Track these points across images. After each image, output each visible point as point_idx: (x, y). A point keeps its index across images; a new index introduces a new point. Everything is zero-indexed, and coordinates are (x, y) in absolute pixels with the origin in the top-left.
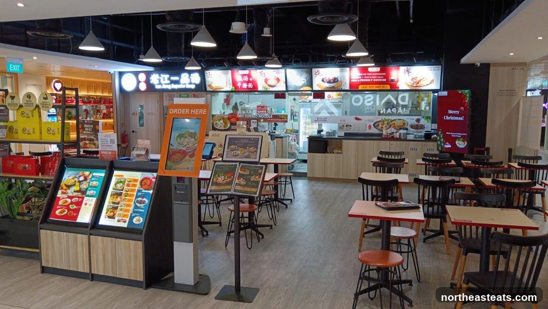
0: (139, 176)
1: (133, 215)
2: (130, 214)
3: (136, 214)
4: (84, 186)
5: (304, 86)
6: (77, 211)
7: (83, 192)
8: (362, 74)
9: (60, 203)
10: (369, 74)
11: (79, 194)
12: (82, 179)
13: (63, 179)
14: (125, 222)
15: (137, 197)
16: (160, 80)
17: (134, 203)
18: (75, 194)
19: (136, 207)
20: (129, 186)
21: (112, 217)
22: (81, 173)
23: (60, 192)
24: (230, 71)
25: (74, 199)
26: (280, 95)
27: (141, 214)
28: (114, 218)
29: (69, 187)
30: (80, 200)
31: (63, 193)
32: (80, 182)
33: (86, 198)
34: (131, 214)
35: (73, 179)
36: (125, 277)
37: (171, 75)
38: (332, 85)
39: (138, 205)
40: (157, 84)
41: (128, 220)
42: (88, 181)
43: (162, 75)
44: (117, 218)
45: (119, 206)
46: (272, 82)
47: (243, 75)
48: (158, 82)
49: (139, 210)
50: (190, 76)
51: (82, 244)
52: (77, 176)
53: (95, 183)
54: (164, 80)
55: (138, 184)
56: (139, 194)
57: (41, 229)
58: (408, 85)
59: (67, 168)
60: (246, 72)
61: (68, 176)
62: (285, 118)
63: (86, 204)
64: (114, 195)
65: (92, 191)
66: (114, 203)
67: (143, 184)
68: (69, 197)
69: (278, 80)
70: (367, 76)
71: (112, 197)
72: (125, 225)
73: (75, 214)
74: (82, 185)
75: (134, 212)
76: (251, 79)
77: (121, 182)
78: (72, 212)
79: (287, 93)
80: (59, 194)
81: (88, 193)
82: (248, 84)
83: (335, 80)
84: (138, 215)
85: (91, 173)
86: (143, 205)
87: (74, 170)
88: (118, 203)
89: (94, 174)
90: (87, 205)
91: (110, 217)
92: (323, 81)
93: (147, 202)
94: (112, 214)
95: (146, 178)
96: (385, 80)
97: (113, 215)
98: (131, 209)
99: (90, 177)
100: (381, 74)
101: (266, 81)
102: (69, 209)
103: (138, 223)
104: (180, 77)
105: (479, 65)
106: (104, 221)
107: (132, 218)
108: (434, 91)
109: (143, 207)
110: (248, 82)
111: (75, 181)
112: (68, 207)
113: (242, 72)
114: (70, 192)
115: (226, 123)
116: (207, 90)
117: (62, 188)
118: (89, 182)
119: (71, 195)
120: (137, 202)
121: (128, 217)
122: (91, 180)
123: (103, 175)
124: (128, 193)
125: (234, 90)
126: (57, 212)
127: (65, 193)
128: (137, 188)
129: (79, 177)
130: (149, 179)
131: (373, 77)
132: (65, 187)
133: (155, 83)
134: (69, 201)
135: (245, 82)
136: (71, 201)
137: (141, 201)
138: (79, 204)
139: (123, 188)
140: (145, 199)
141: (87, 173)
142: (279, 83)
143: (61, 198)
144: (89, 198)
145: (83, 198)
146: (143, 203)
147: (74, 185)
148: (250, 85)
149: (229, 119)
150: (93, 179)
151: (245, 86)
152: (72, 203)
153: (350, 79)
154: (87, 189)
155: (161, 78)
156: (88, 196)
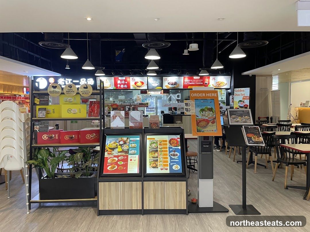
0: (167, 138)
1: (171, 164)
2: (168, 164)
4: (125, 148)
5: (158, 86)
6: (126, 165)
7: (127, 152)
8: (190, 80)
9: (109, 161)
10: (194, 80)
11: (123, 153)
12: (121, 143)
13: (106, 144)
14: (167, 169)
15: (170, 152)
16: (65, 82)
17: (169, 156)
18: (120, 154)
19: (171, 159)
20: (161, 145)
21: (156, 167)
22: (120, 139)
23: (106, 153)
24: (113, 78)
25: (120, 157)
26: (144, 92)
27: (177, 163)
28: (158, 168)
29: (113, 149)
30: (125, 157)
31: (108, 154)
32: (121, 145)
33: (129, 156)
34: (170, 164)
35: (114, 143)
37: (74, 79)
38: (174, 86)
39: (173, 157)
40: (63, 85)
41: (168, 168)
42: (128, 144)
43: (66, 79)
44: (159, 168)
45: (158, 159)
46: (139, 84)
47: (121, 80)
48: (64, 84)
49: (175, 160)
50: (87, 80)
51: (137, 189)
52: (118, 141)
53: (133, 145)
54: (68, 82)
55: (168, 143)
56: (171, 150)
57: (99, 182)
58: (214, 86)
59: (107, 136)
60: (124, 78)
61: (109, 142)
62: (147, 104)
63: (131, 160)
64: (152, 152)
65: (133, 151)
66: (154, 157)
67: (171, 143)
68: (115, 156)
69: (143, 83)
70: (193, 81)
71: (151, 154)
72: (168, 172)
73: (124, 168)
74: (123, 147)
75: (171, 162)
76: (126, 83)
77: (154, 143)
78: (122, 167)
79: (147, 90)
80: (106, 155)
81: (130, 152)
82: (124, 85)
83: (175, 83)
84: (175, 164)
85: (128, 138)
86: (177, 157)
87: (114, 137)
88: (157, 157)
89: (131, 139)
90: (133, 161)
91: (154, 167)
92: (169, 84)
93: (179, 154)
94: (154, 165)
95: (172, 139)
96: (202, 83)
97: (156, 166)
98: (169, 160)
99: (128, 141)
100: (200, 80)
101: (136, 83)
102: (118, 165)
103: (177, 169)
104: (80, 81)
105: (251, 76)
106: (150, 170)
107: (171, 167)
108: (227, 89)
109: (177, 158)
110: (124, 84)
111: (117, 145)
112: (116, 163)
113: (120, 78)
114: (115, 153)
115: (110, 109)
116: (97, 89)
117: (107, 151)
118: (129, 145)
119: (117, 155)
120: (171, 155)
121: (168, 166)
122: (130, 143)
123: (139, 139)
124: (162, 149)
125: (115, 89)
126: (108, 168)
127: (111, 154)
128: (168, 146)
129: (119, 142)
130: (175, 139)
131: (196, 82)
132: (109, 150)
133: (61, 84)
134: (117, 159)
135: (122, 84)
136: (118, 159)
137: (174, 154)
138: (126, 160)
139: (157, 147)
140: (176, 153)
141: (125, 139)
142: (143, 85)
143: (108, 158)
144: (132, 156)
145: (127, 156)
146: (176, 156)
147: (117, 148)
148: (126, 86)
149: (112, 106)
150: (131, 142)
151: (122, 86)
152: (119, 160)
153: (184, 83)
154: (128, 150)
155: (66, 81)
156: (131, 154)
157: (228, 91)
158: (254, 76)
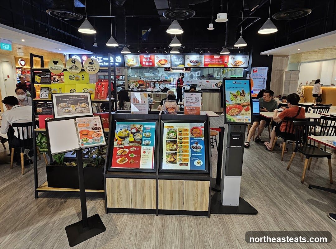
0: (188, 126)
1: (193, 159)
2: (189, 158)
3: (196, 158)
4: (138, 137)
5: (180, 64)
6: (138, 158)
7: (140, 142)
8: (210, 59)
9: (119, 152)
10: (214, 59)
11: (135, 144)
12: (134, 131)
13: (116, 132)
14: (187, 165)
15: (191, 144)
17: (190, 148)
18: (131, 144)
19: (192, 152)
20: (181, 135)
21: (174, 162)
22: (132, 126)
23: (115, 143)
24: (139, 56)
25: (131, 148)
26: (167, 69)
27: (200, 158)
28: (176, 163)
29: (123, 138)
30: (138, 149)
31: (118, 144)
32: (133, 134)
33: (143, 147)
34: (191, 158)
35: (125, 131)
36: (192, 209)
38: (195, 64)
39: (195, 150)
41: (189, 163)
42: (141, 132)
44: (178, 163)
45: (177, 152)
46: (163, 62)
47: (146, 58)
49: (197, 154)
50: (115, 58)
51: (150, 187)
52: (129, 129)
53: (148, 134)
54: (99, 60)
55: (189, 132)
56: (192, 141)
57: (106, 177)
58: (232, 65)
59: (117, 123)
60: (149, 56)
61: (119, 129)
62: (170, 81)
63: (144, 152)
64: (169, 143)
65: (147, 141)
66: (171, 150)
67: (193, 132)
68: (126, 147)
69: (166, 61)
70: (213, 60)
71: (168, 145)
72: (188, 168)
73: (136, 162)
74: (136, 136)
75: (192, 156)
76: (151, 61)
77: (172, 132)
78: (133, 160)
79: (171, 68)
80: (115, 145)
81: (143, 143)
83: (197, 62)
84: (197, 158)
85: (141, 125)
86: (199, 150)
87: (125, 124)
88: (176, 150)
89: (145, 126)
90: (146, 153)
91: (171, 162)
92: (190, 62)
93: (202, 147)
94: (172, 159)
95: (195, 128)
96: (222, 62)
97: (174, 161)
98: (189, 153)
99: (142, 128)
100: (220, 59)
101: (159, 61)
102: (129, 158)
103: (199, 165)
104: (109, 59)
105: (269, 56)
106: (166, 166)
107: (192, 162)
108: (244, 68)
109: (200, 152)
110: (149, 62)
111: (128, 134)
112: (127, 155)
113: (145, 56)
114: (126, 142)
115: (136, 84)
116: (125, 66)
117: (117, 140)
118: (142, 134)
119: (128, 145)
120: (193, 148)
121: (188, 161)
122: (143, 132)
123: (154, 127)
124: (182, 140)
125: (141, 66)
126: (118, 161)
127: (121, 144)
128: (189, 137)
129: (131, 130)
130: (198, 128)
131: (216, 61)
132: (119, 139)
134: (127, 150)
136: (129, 150)
137: (196, 146)
138: (138, 152)
139: (176, 137)
140: (199, 145)
141: (138, 126)
142: (167, 63)
143: (118, 149)
144: (146, 147)
145: (140, 148)
146: (199, 148)
147: (128, 137)
148: (151, 64)
149: (138, 82)
150: (145, 131)
151: (147, 64)
152: (130, 152)
153: (204, 62)
154: (141, 140)
156: (145, 145)
157: (246, 70)
158: (271, 56)
